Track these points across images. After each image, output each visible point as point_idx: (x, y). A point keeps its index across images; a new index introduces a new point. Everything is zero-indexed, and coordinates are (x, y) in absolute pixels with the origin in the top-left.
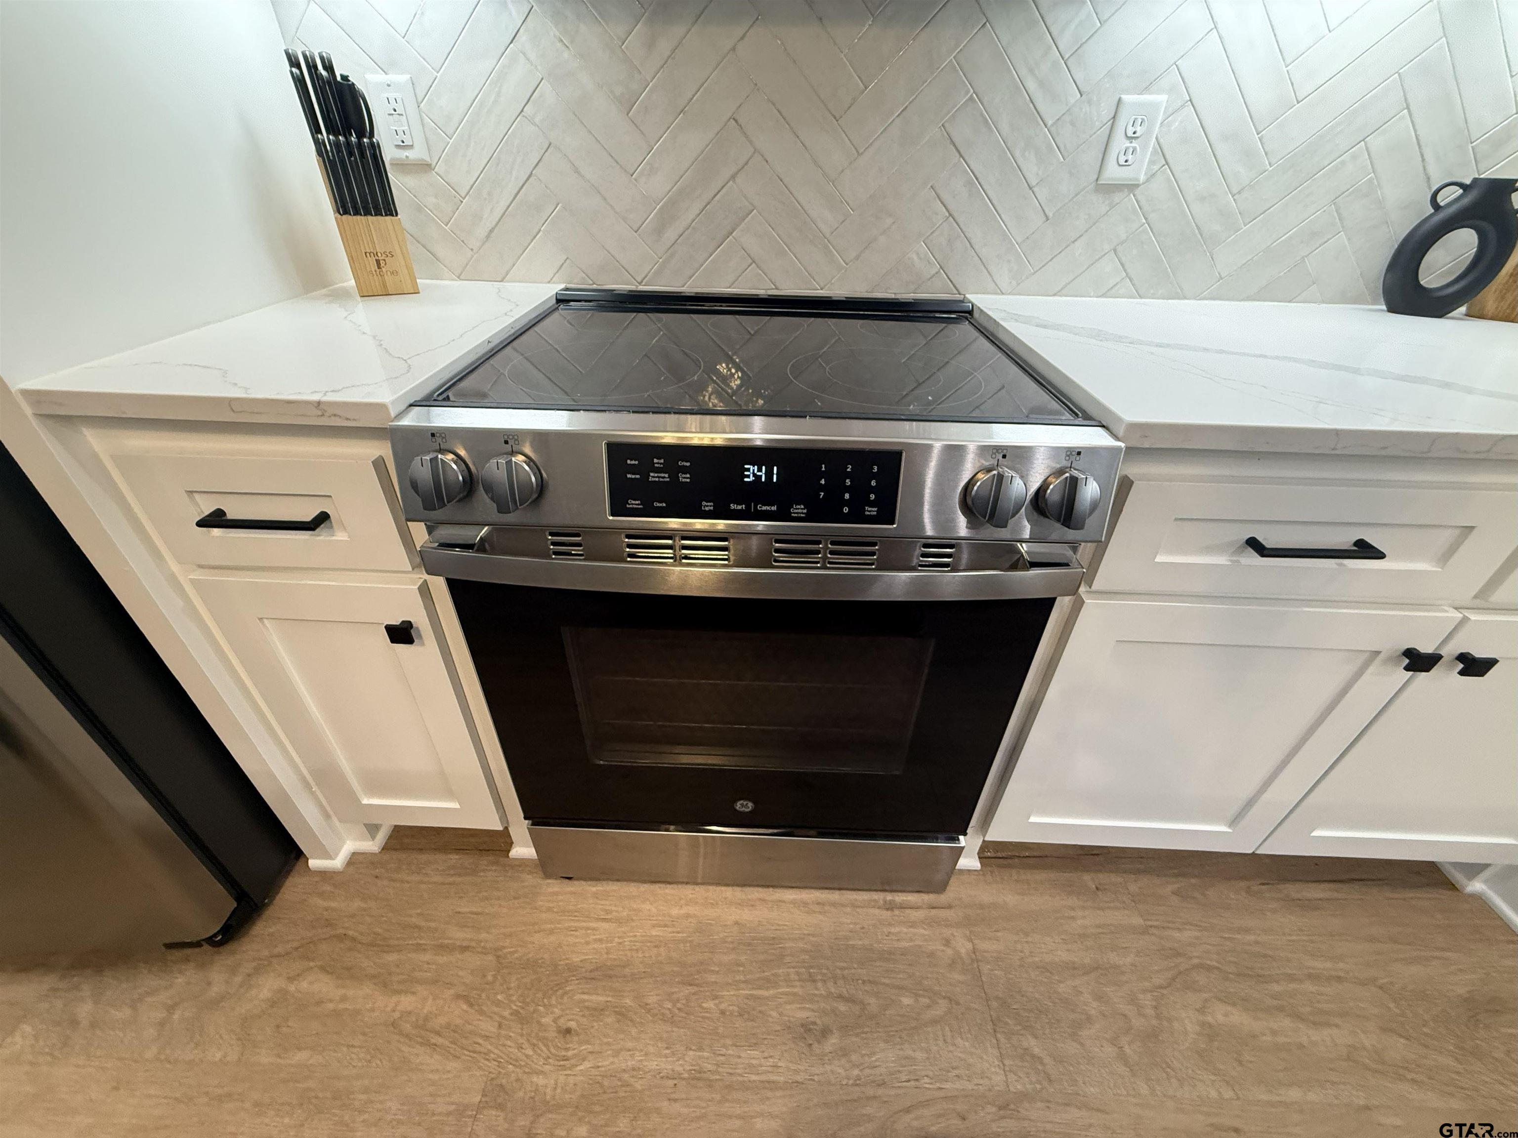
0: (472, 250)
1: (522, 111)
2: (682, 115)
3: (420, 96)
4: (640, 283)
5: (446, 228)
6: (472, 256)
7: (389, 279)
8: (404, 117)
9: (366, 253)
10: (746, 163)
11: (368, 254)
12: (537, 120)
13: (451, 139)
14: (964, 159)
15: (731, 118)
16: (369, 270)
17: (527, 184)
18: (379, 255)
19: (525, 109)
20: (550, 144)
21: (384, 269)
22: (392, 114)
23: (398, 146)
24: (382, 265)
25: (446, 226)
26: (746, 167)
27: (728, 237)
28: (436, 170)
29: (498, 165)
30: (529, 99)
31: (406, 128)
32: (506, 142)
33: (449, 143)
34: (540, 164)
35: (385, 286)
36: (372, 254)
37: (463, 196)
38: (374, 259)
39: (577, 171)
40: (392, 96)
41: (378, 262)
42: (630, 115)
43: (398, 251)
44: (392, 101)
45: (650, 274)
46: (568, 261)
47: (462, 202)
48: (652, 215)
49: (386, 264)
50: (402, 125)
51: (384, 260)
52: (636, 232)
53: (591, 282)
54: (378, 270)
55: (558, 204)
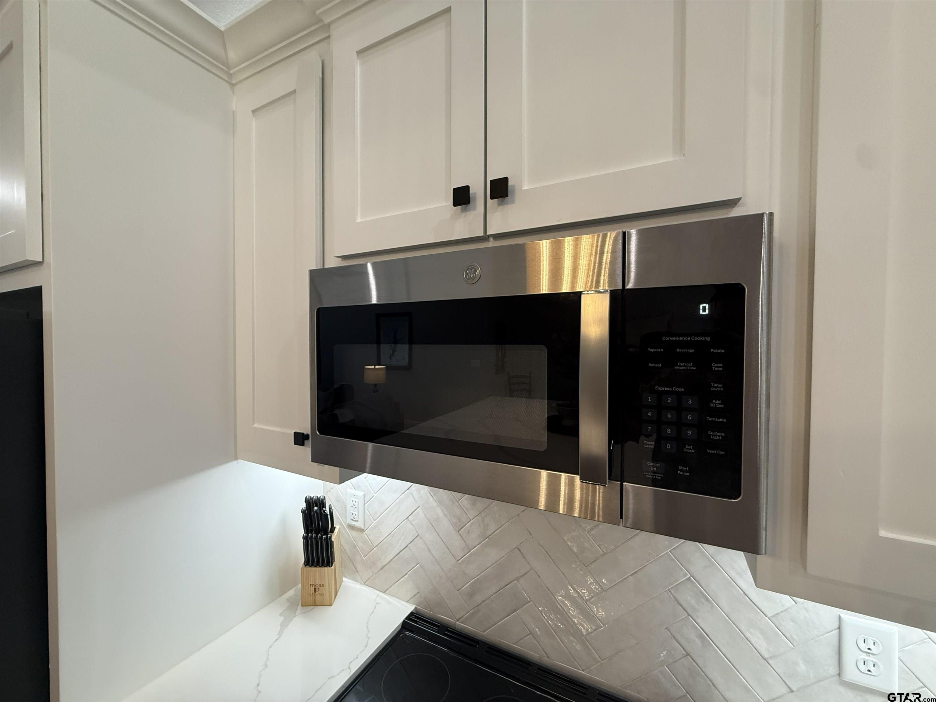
0: (373, 572)
1: (408, 517)
2: (487, 539)
3: (366, 501)
4: (458, 620)
5: (364, 558)
6: (372, 576)
7: (318, 597)
8: (357, 509)
9: (310, 585)
10: (526, 574)
11: (311, 585)
12: (414, 523)
13: (375, 521)
14: (691, 617)
15: (516, 547)
16: (309, 592)
17: (404, 550)
18: (317, 586)
19: (409, 517)
20: (418, 535)
21: (317, 593)
22: (352, 507)
23: (352, 520)
24: (317, 590)
25: (364, 557)
26: (525, 575)
27: (514, 612)
28: (366, 532)
29: (393, 537)
30: (412, 513)
31: (356, 513)
32: (398, 529)
33: (373, 522)
34: (413, 543)
35: (315, 601)
36: (313, 586)
37: (375, 546)
38: (314, 587)
39: (429, 551)
40: (354, 500)
41: (315, 589)
42: (459, 532)
43: (327, 585)
44: (354, 501)
45: (464, 617)
46: (419, 594)
47: (373, 549)
48: (467, 585)
49: (319, 590)
50: (355, 512)
51: (319, 588)
52: (458, 591)
53: (430, 610)
54: (314, 593)
55: (418, 564)
